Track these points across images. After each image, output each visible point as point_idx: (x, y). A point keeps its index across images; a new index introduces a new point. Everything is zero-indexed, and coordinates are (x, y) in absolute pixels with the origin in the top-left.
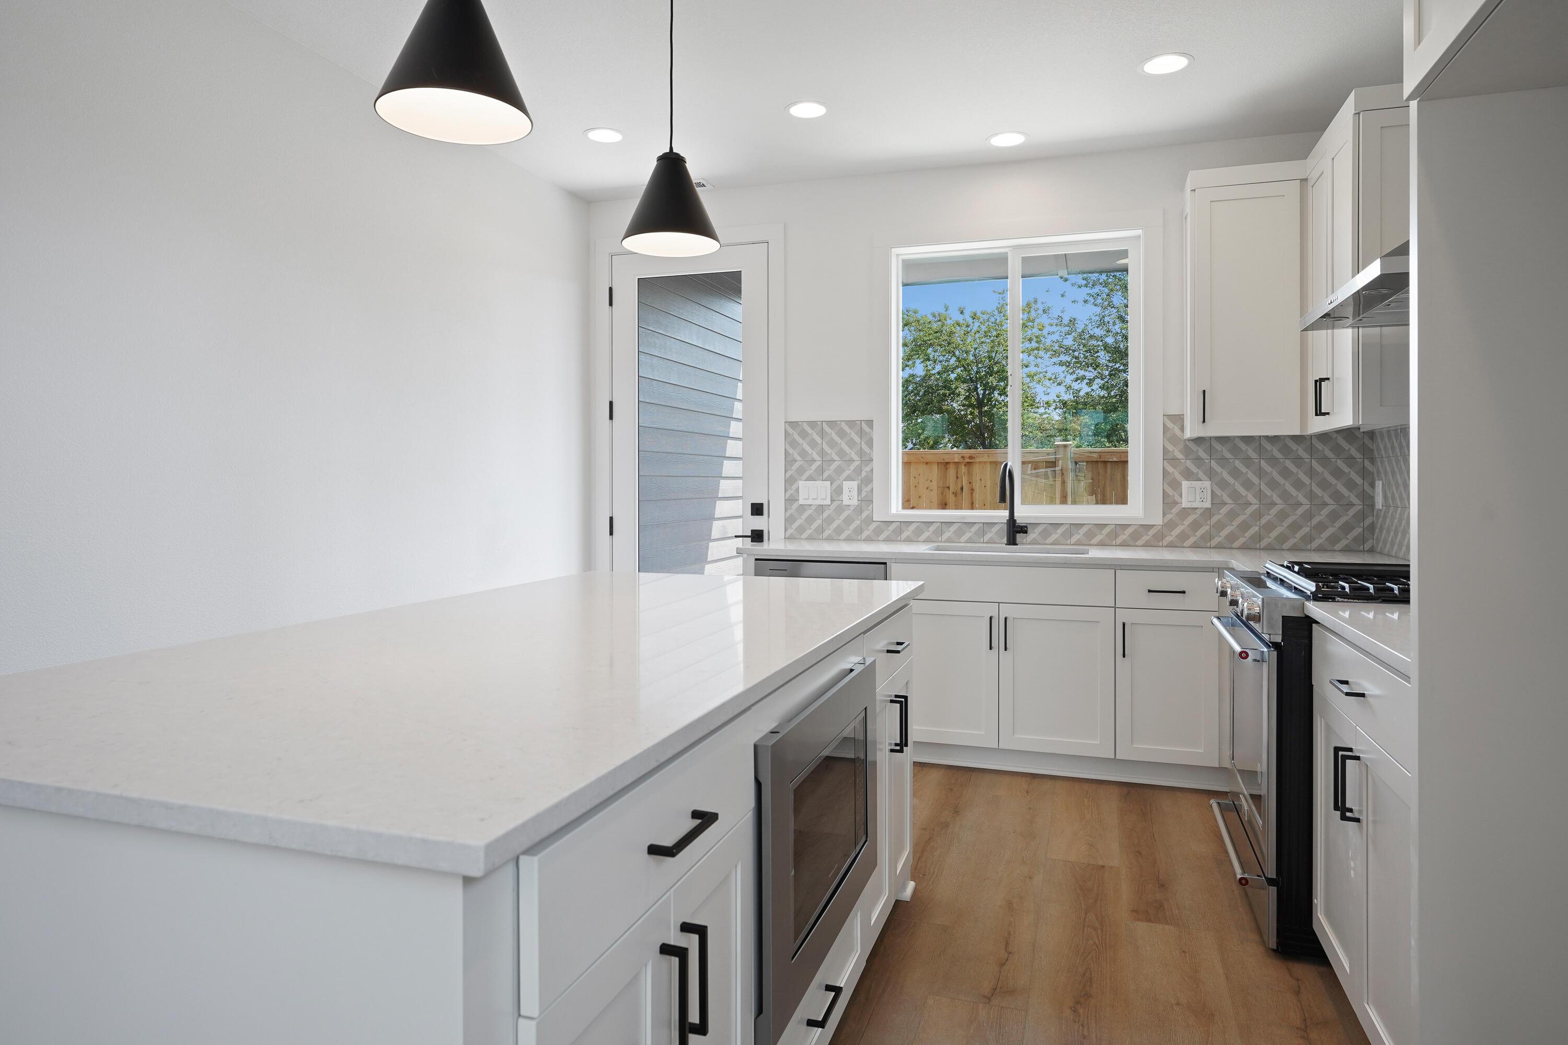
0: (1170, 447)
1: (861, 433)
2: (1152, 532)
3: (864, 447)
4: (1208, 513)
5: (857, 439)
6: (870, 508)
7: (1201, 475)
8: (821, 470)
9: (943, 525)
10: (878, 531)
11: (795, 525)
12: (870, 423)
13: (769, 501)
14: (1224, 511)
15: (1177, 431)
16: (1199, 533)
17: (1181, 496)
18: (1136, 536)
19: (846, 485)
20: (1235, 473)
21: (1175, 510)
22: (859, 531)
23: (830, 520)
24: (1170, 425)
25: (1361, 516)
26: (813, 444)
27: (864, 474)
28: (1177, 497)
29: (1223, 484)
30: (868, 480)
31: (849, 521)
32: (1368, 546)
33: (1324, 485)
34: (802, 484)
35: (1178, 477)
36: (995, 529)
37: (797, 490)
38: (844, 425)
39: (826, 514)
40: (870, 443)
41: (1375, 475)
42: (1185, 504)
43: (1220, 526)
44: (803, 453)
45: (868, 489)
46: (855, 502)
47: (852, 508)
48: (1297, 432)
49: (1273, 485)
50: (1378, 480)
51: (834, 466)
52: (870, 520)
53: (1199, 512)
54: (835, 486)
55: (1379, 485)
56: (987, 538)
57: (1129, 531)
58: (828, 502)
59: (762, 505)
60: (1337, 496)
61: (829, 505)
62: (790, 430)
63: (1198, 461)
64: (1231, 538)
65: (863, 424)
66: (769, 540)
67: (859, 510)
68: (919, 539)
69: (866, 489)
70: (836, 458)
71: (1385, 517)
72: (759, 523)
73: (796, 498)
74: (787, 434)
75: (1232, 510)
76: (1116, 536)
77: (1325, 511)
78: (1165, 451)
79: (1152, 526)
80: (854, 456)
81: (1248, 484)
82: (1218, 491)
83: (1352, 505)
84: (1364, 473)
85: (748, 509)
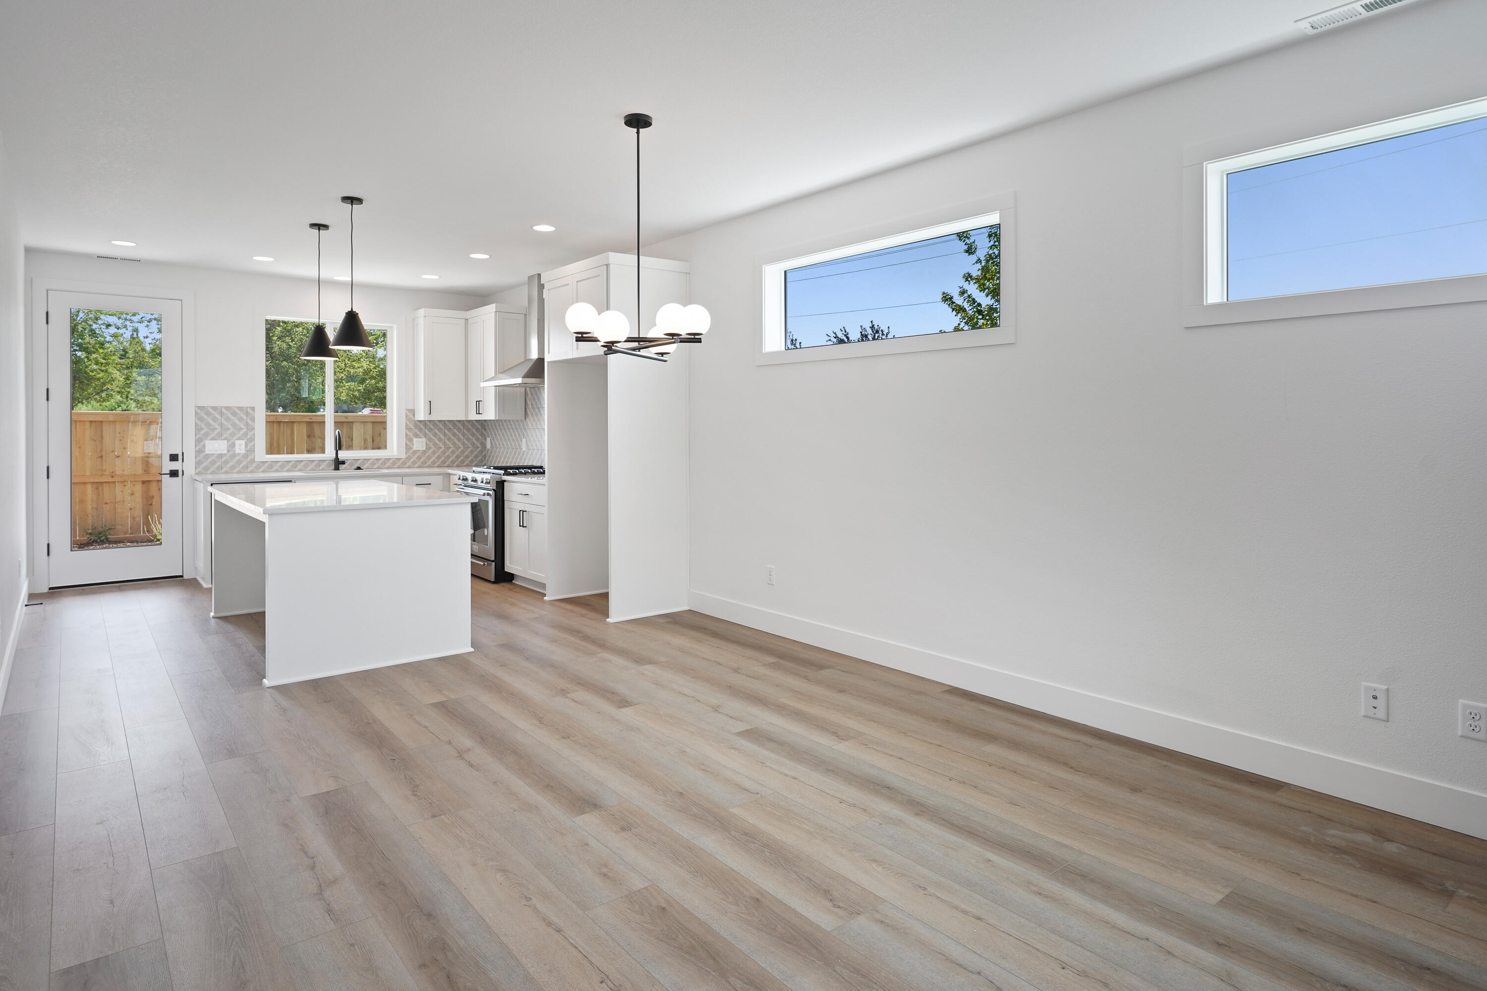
0: (408, 423)
1: (247, 414)
2: (401, 462)
3: (249, 421)
4: (424, 452)
5: (244, 417)
6: (253, 454)
7: (422, 436)
8: (220, 434)
9: (273, 463)
10: (258, 467)
11: (202, 467)
12: (253, 409)
13: (183, 453)
14: (431, 451)
15: (412, 417)
16: (422, 461)
17: (413, 445)
18: (394, 464)
19: (237, 442)
20: (435, 435)
21: (411, 451)
22: (247, 467)
23: (227, 462)
24: (408, 413)
25: (481, 452)
26: (215, 419)
27: (249, 436)
28: (411, 446)
29: (430, 440)
31: (239, 462)
33: (468, 439)
34: (207, 442)
35: (411, 436)
36: (326, 463)
37: (204, 446)
38: (236, 409)
40: (253, 419)
41: (486, 435)
42: (415, 449)
43: (429, 458)
44: (208, 425)
46: (243, 451)
47: (241, 455)
48: (463, 418)
49: (450, 440)
51: (229, 432)
52: (253, 461)
53: (421, 452)
54: (230, 443)
55: (488, 439)
56: (321, 467)
57: (391, 461)
58: (225, 452)
59: (178, 455)
60: (473, 444)
61: (226, 454)
62: (199, 411)
63: (420, 430)
64: (453, 462)
65: (247, 409)
66: (183, 475)
67: (246, 456)
68: (283, 470)
69: (249, 444)
70: (230, 427)
71: (491, 452)
72: (175, 466)
73: (203, 450)
74: (196, 413)
75: (434, 451)
76: (385, 464)
77: (469, 450)
78: (407, 425)
79: (400, 459)
80: (242, 426)
81: (440, 440)
82: (428, 443)
83: (478, 447)
84: (482, 435)
85: (166, 458)
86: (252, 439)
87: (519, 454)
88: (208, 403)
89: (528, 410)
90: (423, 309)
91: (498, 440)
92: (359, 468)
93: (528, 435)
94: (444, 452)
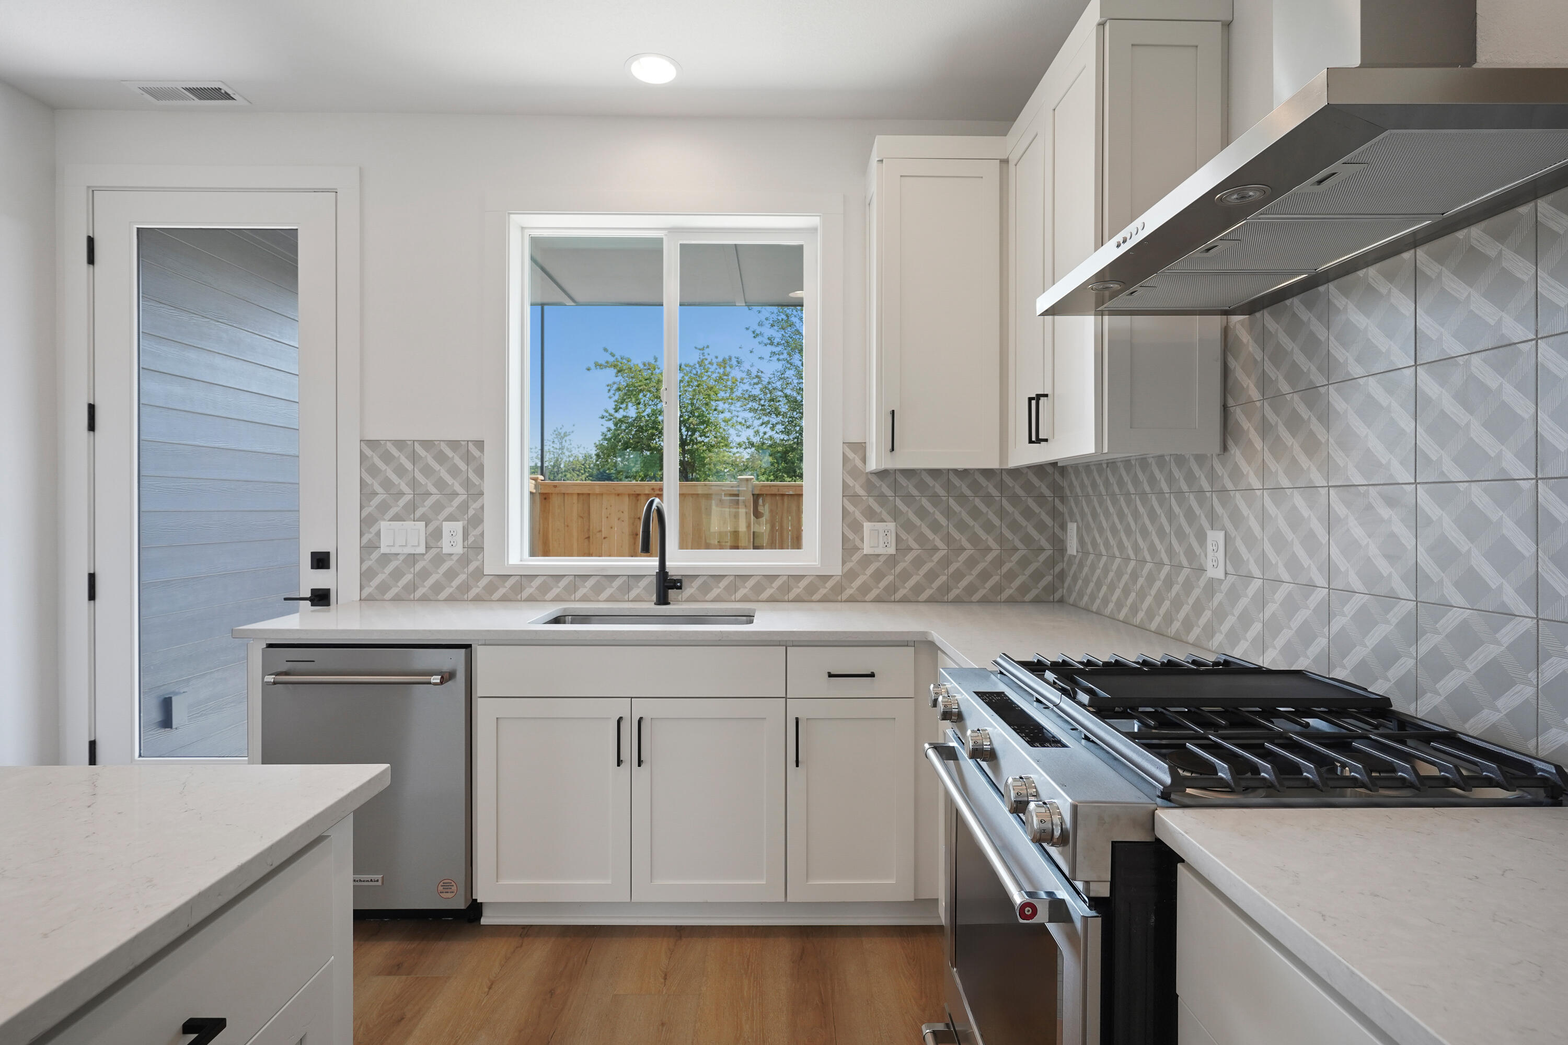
0: (850, 482)
1: (468, 458)
2: (830, 584)
3: (472, 476)
4: (892, 561)
5: (462, 466)
6: (480, 557)
7: (885, 515)
8: (412, 508)
10: (491, 588)
11: (375, 582)
12: (480, 444)
13: (337, 550)
14: (910, 557)
15: (858, 463)
16: (883, 584)
17: (862, 540)
18: (810, 591)
19: (447, 527)
20: (922, 513)
21: (856, 557)
22: (466, 587)
23: (424, 574)
24: (851, 455)
25: (1051, 562)
26: (400, 471)
27: (471, 512)
28: (858, 542)
29: (908, 526)
30: (477, 520)
31: (451, 575)
32: (1057, 596)
33: (1014, 527)
34: (384, 526)
35: (858, 515)
36: (643, 583)
37: (378, 534)
38: (444, 447)
39: (418, 567)
40: (480, 472)
41: (1067, 516)
42: (867, 550)
43: (905, 576)
44: (387, 484)
45: (477, 532)
46: (459, 549)
47: (455, 558)
48: (994, 464)
49: (962, 527)
50: (1071, 521)
51: (430, 501)
52: (479, 573)
53: (882, 559)
54: (432, 527)
55: (1072, 528)
57: (803, 583)
58: (422, 550)
59: (328, 554)
60: (1027, 540)
61: (423, 555)
62: (368, 452)
63: (881, 499)
65: (471, 447)
67: (464, 560)
68: (546, 598)
69: (474, 533)
70: (432, 489)
71: (1081, 565)
72: (323, 579)
73: (378, 546)
74: (363, 457)
75: (918, 556)
76: (789, 590)
77: (1016, 557)
78: (845, 485)
79: (830, 577)
80: (458, 488)
81: (935, 527)
82: (904, 535)
83: (1042, 549)
84: (1055, 514)
85: (304, 561)
86: (481, 519)
87: (1188, 586)
89: (1238, 414)
91: (1101, 530)
93: (1236, 517)
94: (945, 562)
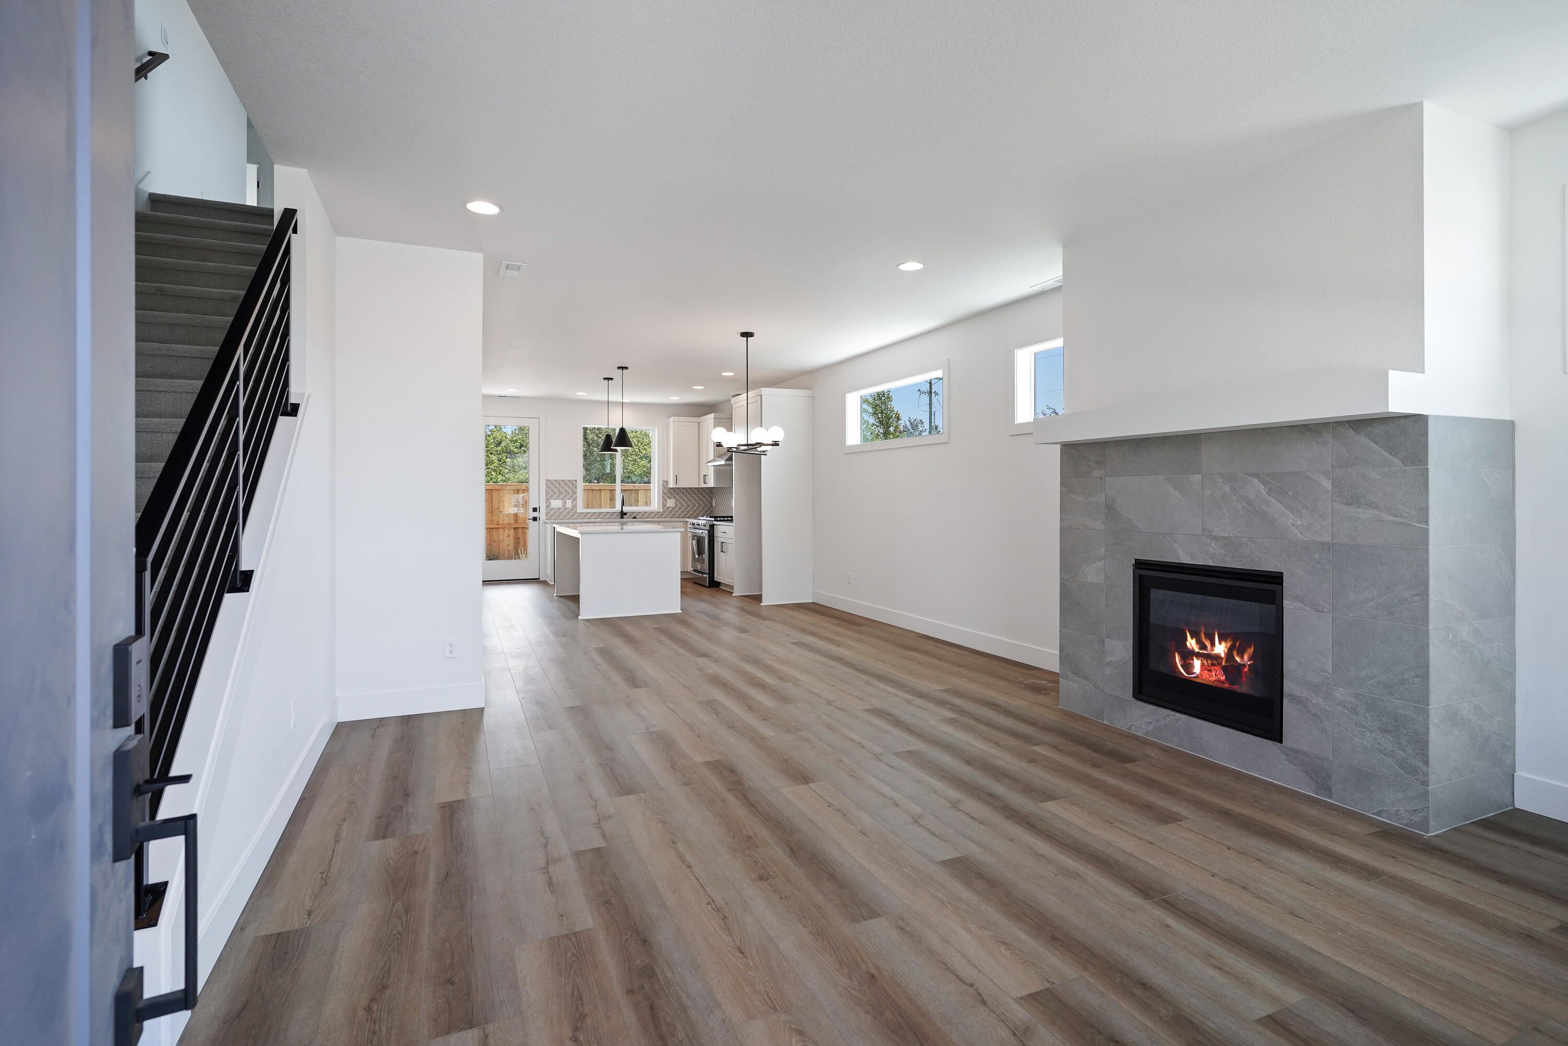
0: (663, 490)
1: (573, 484)
4: (674, 508)
5: (572, 486)
6: (577, 508)
7: (672, 498)
8: (559, 496)
9: (588, 513)
10: (578, 516)
11: (549, 515)
12: (576, 481)
13: (540, 507)
14: (678, 507)
15: (665, 485)
16: (672, 514)
18: (655, 515)
19: (567, 501)
20: (680, 497)
21: (665, 507)
22: (572, 516)
23: (562, 513)
24: (664, 483)
25: (709, 508)
26: (556, 487)
28: (667, 504)
29: (677, 500)
31: (568, 513)
33: (701, 500)
34: (551, 501)
35: (665, 497)
36: (616, 514)
37: (550, 503)
38: (567, 482)
39: (560, 511)
40: (576, 487)
42: (668, 506)
44: (552, 491)
46: (571, 507)
47: (570, 509)
48: (696, 486)
49: (690, 500)
51: (564, 495)
52: (576, 512)
53: (672, 508)
54: (564, 501)
55: (714, 500)
56: (613, 517)
57: (653, 514)
59: (537, 508)
62: (548, 483)
63: (671, 494)
65: (574, 482)
66: (539, 520)
67: (572, 509)
68: (592, 518)
69: (574, 503)
70: (564, 492)
71: (715, 509)
72: (536, 514)
73: (550, 506)
74: (546, 484)
75: (680, 507)
76: (650, 515)
79: (659, 512)
80: (570, 492)
81: (684, 500)
82: (676, 502)
84: (710, 497)
85: (531, 510)
86: (575, 499)
88: (552, 477)
89: (727, 481)
90: (672, 417)
92: (635, 518)
93: (727, 497)
94: (686, 508)
